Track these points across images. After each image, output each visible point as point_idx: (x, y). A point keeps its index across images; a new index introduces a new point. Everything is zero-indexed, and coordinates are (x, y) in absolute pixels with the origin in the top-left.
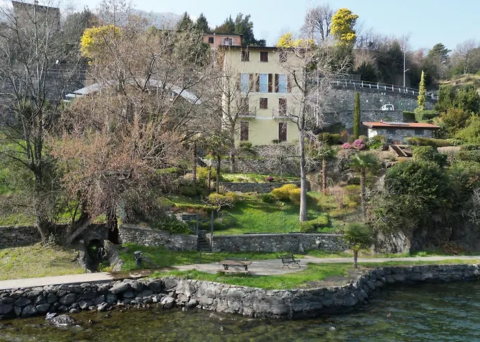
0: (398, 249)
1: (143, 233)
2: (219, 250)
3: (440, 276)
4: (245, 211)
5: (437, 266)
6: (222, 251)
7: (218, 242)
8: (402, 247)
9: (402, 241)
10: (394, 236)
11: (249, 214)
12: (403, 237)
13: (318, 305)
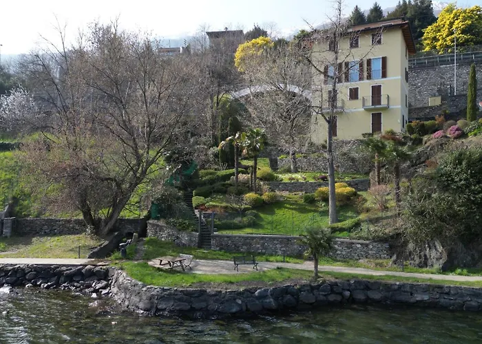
0: (429, 262)
1: (161, 229)
2: (218, 248)
3: (442, 300)
4: (277, 211)
5: (440, 287)
6: (220, 250)
7: (216, 241)
8: (434, 260)
9: (437, 253)
10: (429, 247)
11: (280, 214)
12: (440, 249)
13: (186, 306)
